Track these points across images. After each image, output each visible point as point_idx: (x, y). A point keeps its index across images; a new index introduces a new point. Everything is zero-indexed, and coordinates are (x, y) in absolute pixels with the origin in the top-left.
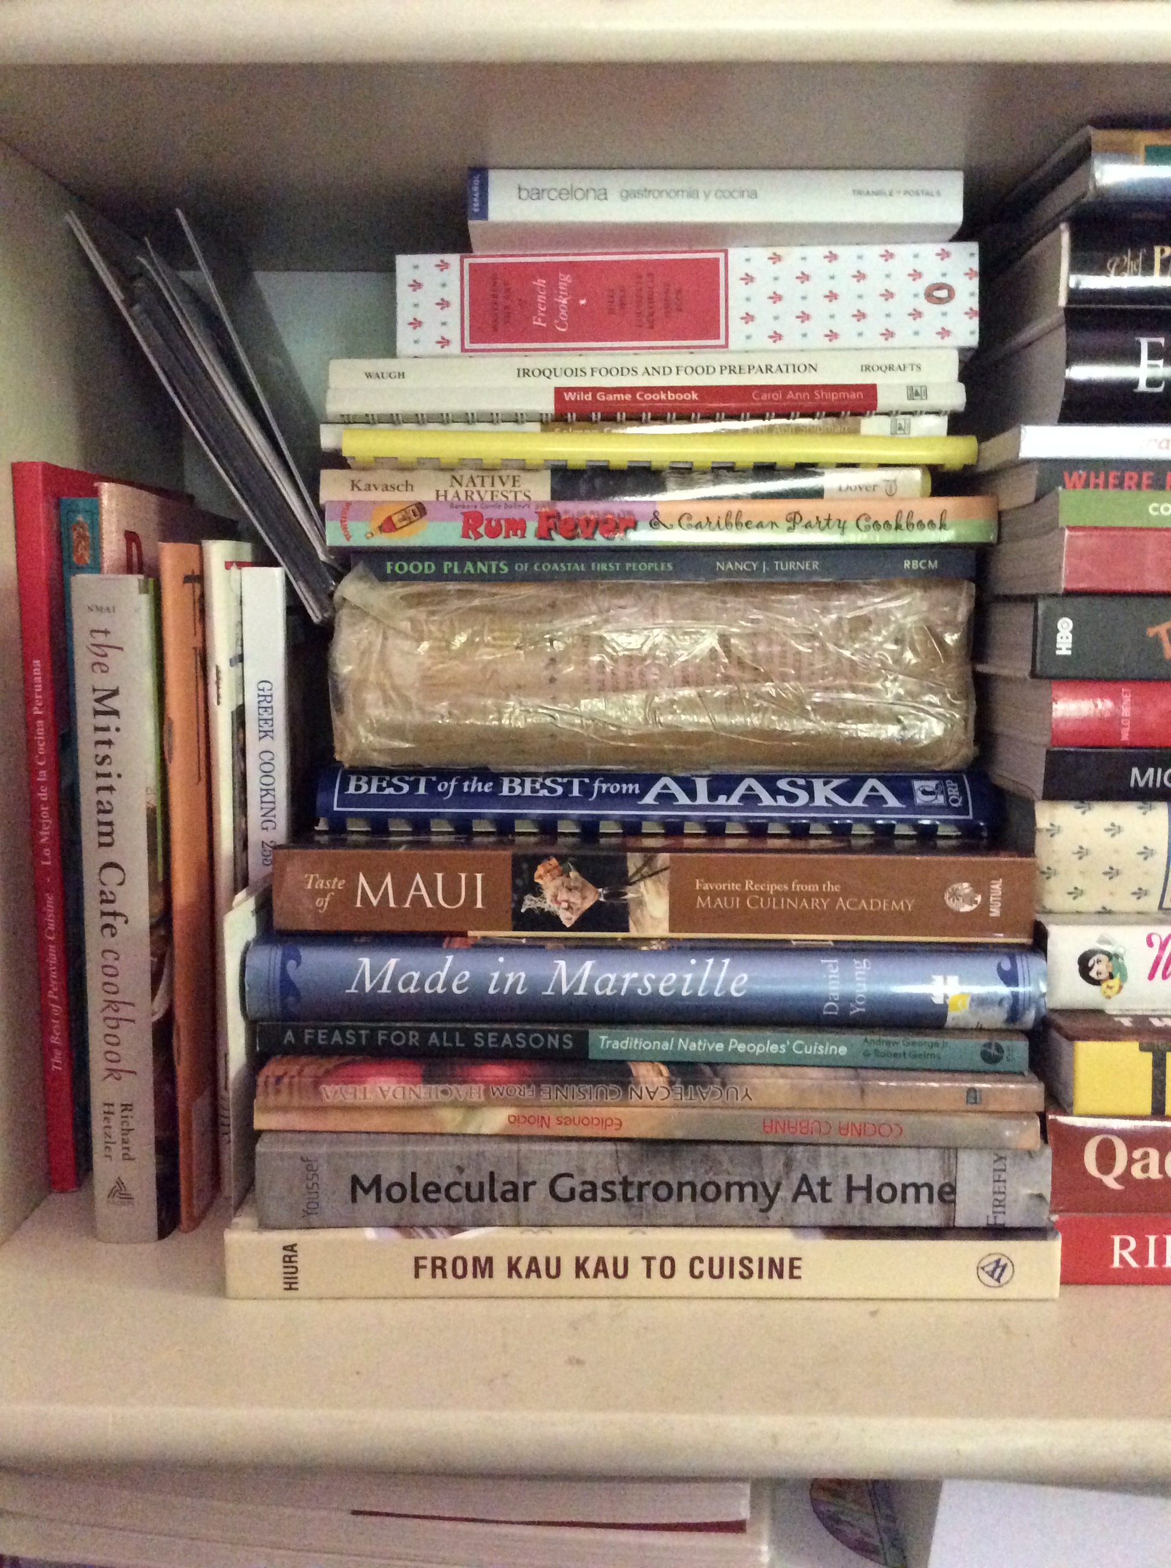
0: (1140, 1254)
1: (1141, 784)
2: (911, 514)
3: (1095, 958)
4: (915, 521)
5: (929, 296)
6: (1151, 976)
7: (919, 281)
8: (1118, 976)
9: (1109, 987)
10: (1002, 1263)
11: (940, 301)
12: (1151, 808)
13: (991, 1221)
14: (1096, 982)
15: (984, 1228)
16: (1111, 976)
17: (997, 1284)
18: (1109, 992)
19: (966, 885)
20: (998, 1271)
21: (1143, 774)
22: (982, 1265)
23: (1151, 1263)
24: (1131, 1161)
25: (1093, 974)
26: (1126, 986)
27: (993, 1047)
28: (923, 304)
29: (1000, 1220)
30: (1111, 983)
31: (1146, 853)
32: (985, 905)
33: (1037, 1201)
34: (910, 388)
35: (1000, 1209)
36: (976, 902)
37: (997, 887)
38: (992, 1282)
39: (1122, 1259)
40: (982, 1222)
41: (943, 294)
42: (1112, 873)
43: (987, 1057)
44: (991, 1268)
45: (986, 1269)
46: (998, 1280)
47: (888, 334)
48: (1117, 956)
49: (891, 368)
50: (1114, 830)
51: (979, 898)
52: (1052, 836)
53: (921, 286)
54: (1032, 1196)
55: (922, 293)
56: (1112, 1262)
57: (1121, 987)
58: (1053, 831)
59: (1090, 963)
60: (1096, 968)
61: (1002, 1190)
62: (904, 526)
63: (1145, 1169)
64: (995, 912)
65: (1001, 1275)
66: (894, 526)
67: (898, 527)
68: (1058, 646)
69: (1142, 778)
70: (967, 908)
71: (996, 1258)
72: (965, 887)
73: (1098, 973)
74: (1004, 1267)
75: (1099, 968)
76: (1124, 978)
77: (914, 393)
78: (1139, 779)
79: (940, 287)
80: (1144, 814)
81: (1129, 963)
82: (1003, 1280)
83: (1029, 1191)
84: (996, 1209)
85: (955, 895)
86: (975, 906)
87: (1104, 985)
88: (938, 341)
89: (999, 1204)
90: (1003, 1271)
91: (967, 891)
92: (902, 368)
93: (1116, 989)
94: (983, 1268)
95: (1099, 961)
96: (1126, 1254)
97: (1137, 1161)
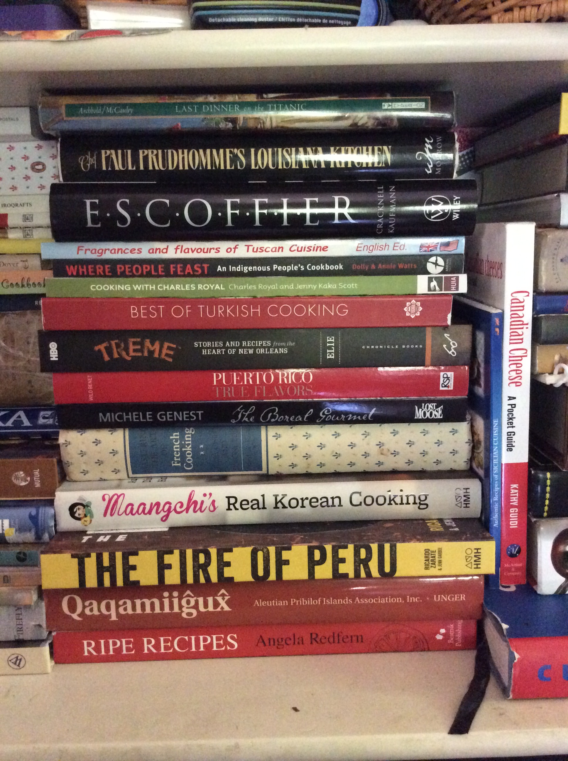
0: (97, 648)
1: (105, 420)
2: (29, 279)
3: (77, 507)
4: (31, 283)
5: (33, 167)
6: (105, 515)
7: (27, 161)
8: (89, 515)
9: (85, 521)
10: (19, 658)
11: (39, 171)
12: (115, 431)
13: (17, 638)
14: (79, 519)
15: (13, 641)
16: (85, 516)
17: (18, 667)
18: (86, 523)
19: (22, 473)
20: (18, 662)
21: (105, 416)
22: (10, 659)
23: (103, 653)
24: (84, 607)
25: (77, 515)
26: (93, 520)
27: (22, 554)
28: (30, 173)
29: (21, 637)
30: (85, 519)
31: (114, 453)
32: (32, 482)
33: (37, 628)
34: (24, 216)
35: (20, 632)
36: (27, 481)
37: (37, 473)
38: (16, 667)
39: (89, 652)
40: (12, 638)
41: (40, 167)
42: (99, 463)
43: (19, 559)
44: (14, 660)
45: (12, 661)
46: (19, 665)
47: (14, 188)
48: (88, 506)
49: (17, 205)
50: (97, 442)
51: (29, 479)
52: (66, 446)
53: (29, 163)
54: (35, 626)
55: (29, 167)
56: (84, 653)
57: (91, 521)
58: (67, 444)
59: (75, 510)
60: (78, 512)
61: (21, 623)
62: (26, 285)
63: (91, 610)
64: (38, 485)
65: (19, 663)
66: (21, 285)
67: (23, 286)
68: (51, 356)
69: (105, 418)
70: (23, 484)
71: (16, 656)
72: (21, 474)
73: (79, 515)
74: (21, 660)
75: (80, 511)
76: (92, 516)
77: (26, 218)
78: (103, 418)
79: (38, 163)
80: (112, 434)
81: (93, 508)
82: (21, 665)
83: (34, 623)
84: (18, 632)
85: (17, 478)
86: (27, 483)
87: (83, 520)
88: (38, 191)
89: (20, 630)
90: (20, 662)
91: (23, 475)
92: (22, 205)
93: (88, 522)
94: (10, 661)
95: (79, 509)
96: (90, 649)
97: (87, 607)
